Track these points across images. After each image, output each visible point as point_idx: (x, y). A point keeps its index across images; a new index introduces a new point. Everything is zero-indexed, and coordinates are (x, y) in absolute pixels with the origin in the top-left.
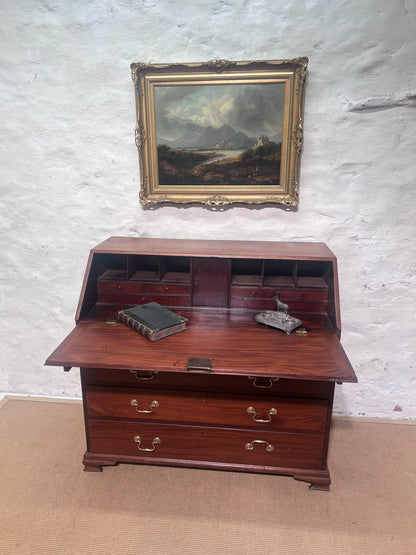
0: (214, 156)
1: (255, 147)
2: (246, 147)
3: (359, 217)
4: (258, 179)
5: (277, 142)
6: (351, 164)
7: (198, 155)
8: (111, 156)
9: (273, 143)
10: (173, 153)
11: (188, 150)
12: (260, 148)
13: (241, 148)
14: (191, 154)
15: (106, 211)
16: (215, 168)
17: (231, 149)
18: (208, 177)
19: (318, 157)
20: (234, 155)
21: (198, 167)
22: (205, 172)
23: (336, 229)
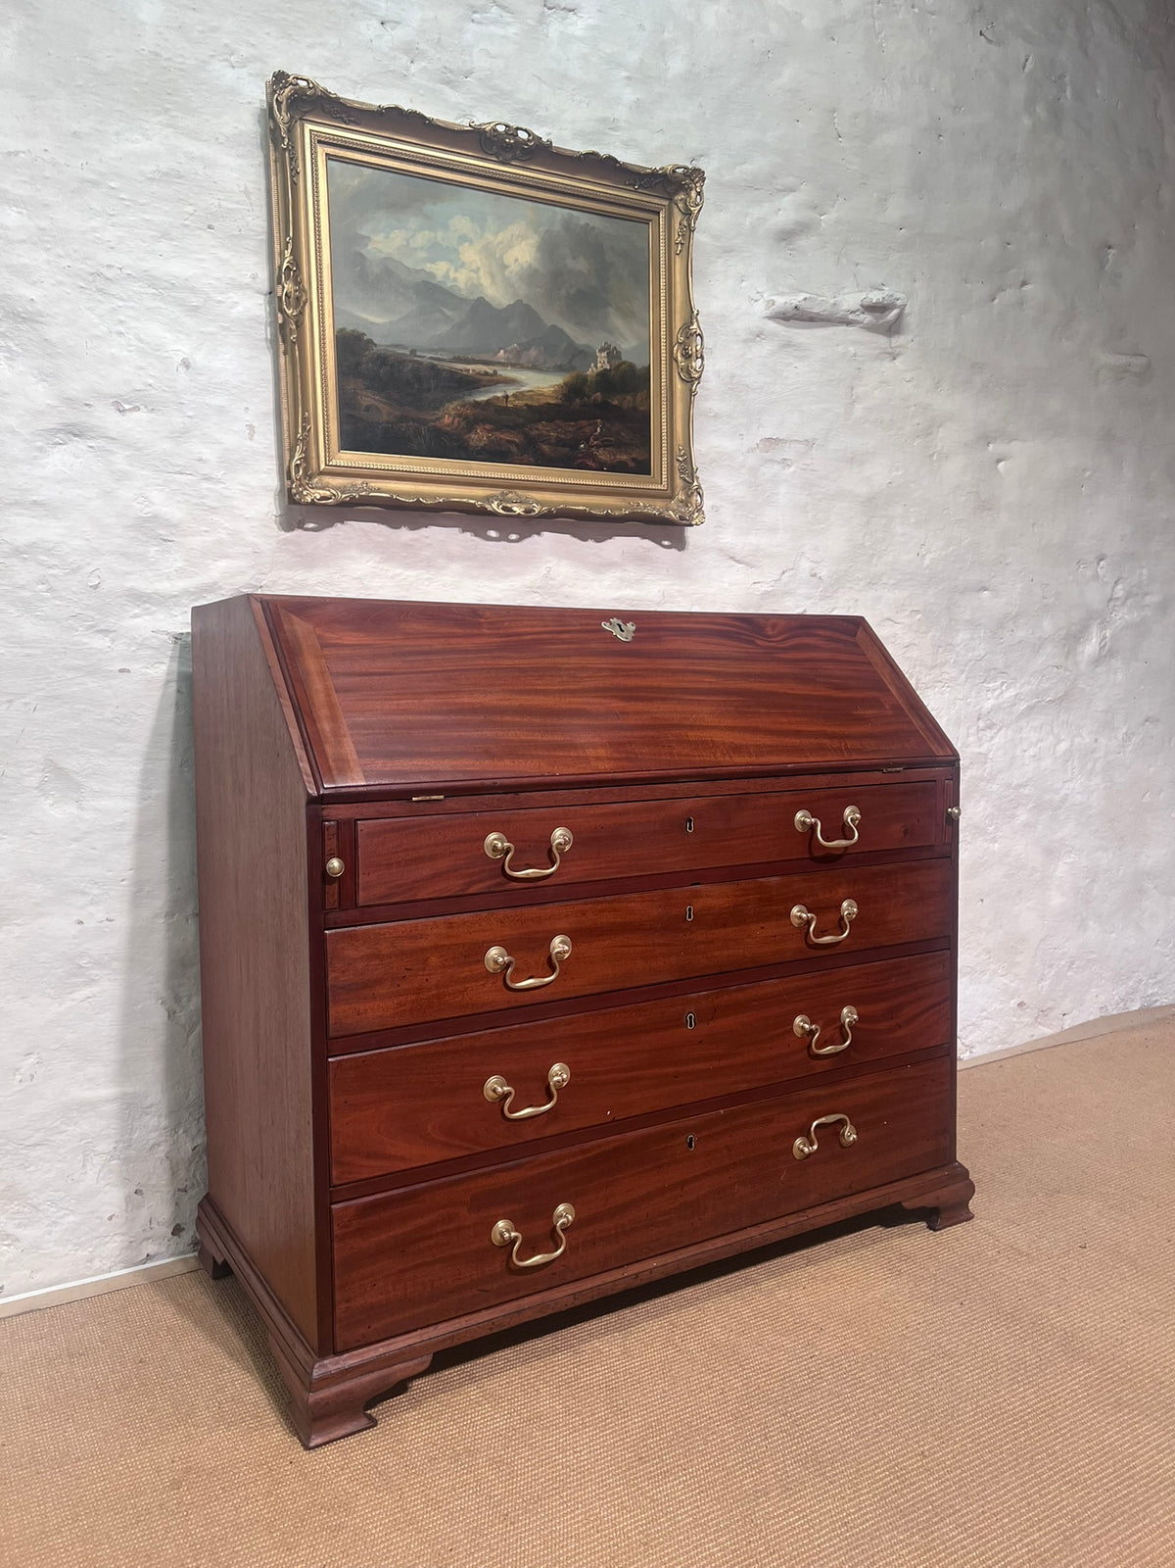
0: (494, 381)
1: (591, 371)
2: (573, 369)
3: (805, 565)
4: (603, 455)
5: (639, 364)
6: (778, 441)
7: (452, 373)
8: (179, 347)
9: (632, 366)
10: (382, 359)
11: (426, 357)
12: (603, 375)
13: (559, 369)
14: (433, 367)
15: (152, 529)
16: (498, 415)
17: (534, 367)
18: (479, 437)
19: (716, 416)
20: (543, 384)
21: (452, 407)
22: (471, 424)
23: (766, 593)
